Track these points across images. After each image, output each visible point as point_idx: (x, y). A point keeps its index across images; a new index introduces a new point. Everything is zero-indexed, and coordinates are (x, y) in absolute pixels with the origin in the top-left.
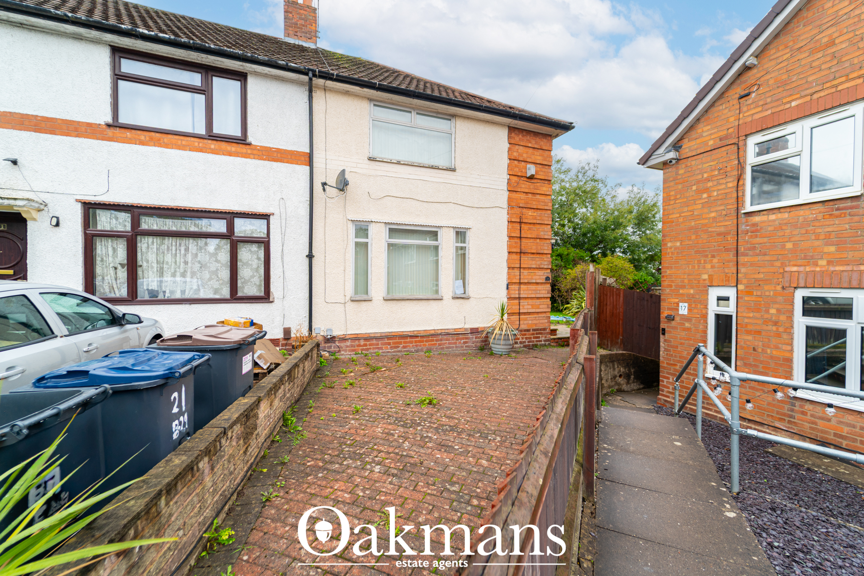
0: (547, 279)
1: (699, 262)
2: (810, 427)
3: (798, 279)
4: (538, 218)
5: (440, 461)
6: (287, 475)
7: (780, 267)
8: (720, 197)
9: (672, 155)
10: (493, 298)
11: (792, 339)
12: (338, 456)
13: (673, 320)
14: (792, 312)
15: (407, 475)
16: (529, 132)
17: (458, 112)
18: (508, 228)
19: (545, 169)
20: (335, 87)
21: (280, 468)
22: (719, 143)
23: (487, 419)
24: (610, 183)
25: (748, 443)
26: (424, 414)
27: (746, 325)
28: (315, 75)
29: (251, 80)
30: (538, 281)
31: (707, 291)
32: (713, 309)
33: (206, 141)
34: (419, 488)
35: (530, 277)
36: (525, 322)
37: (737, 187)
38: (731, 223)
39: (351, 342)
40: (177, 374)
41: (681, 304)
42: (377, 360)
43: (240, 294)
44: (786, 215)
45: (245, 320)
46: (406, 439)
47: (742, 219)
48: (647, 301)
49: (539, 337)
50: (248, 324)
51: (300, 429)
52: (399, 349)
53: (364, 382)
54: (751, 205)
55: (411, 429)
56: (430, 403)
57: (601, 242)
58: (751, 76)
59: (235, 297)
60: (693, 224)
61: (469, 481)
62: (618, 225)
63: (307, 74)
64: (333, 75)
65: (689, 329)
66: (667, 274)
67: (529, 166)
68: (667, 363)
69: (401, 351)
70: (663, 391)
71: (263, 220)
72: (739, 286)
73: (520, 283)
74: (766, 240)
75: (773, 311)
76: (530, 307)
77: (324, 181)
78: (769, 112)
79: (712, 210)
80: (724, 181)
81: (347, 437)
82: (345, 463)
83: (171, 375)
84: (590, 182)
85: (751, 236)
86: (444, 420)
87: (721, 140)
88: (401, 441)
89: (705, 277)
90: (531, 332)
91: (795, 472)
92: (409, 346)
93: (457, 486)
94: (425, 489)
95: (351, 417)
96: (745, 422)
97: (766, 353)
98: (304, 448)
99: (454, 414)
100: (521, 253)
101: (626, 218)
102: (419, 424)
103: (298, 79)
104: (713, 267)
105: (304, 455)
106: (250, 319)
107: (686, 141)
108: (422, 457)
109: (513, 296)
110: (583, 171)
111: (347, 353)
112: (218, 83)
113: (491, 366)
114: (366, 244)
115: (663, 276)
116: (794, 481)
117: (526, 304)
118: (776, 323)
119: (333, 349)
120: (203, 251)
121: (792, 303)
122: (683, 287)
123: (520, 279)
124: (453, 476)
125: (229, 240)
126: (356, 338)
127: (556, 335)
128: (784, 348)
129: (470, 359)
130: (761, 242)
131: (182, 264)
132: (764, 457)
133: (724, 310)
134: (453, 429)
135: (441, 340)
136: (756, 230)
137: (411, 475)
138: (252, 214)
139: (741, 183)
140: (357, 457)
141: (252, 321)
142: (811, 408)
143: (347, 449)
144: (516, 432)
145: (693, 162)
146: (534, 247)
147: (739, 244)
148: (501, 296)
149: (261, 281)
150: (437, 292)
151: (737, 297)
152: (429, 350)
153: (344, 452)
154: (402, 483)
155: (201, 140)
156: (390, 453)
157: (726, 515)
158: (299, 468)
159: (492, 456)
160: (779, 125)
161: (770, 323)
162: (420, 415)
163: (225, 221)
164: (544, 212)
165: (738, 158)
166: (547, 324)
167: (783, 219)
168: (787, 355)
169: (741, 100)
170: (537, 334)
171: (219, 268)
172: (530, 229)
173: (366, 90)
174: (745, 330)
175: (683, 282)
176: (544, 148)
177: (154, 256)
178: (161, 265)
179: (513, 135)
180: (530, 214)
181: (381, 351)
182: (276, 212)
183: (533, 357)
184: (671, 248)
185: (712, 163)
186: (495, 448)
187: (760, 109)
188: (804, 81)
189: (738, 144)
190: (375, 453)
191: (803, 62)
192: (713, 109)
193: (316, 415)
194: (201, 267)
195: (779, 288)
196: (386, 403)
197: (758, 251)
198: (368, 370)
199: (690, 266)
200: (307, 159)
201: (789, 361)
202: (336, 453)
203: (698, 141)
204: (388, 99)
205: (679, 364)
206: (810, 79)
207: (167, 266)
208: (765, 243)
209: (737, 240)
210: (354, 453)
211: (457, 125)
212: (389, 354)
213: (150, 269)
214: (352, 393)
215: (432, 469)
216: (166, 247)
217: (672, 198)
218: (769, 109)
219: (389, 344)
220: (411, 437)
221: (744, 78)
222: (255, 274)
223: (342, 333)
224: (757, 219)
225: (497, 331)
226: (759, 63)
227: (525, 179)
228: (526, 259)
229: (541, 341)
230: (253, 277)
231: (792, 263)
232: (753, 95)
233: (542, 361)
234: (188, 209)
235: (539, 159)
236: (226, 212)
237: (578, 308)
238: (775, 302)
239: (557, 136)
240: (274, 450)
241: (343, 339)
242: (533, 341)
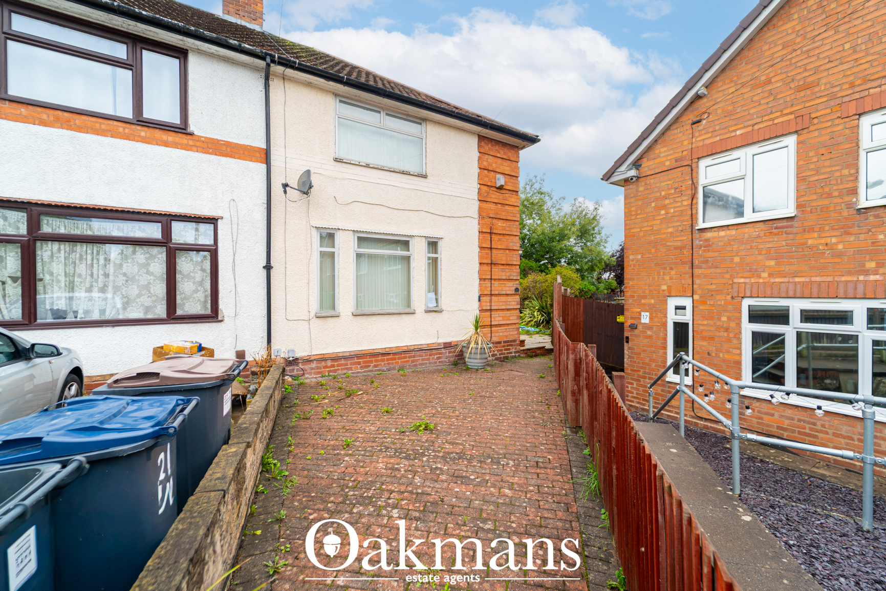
0: (517, 290)
1: (659, 274)
2: (757, 422)
3: (745, 290)
4: (508, 229)
5: (460, 495)
6: (289, 536)
7: (729, 279)
8: (676, 214)
9: (633, 173)
10: (465, 311)
11: (741, 343)
12: (343, 502)
13: (636, 328)
14: (740, 319)
15: (432, 517)
16: (497, 142)
17: (429, 116)
18: (479, 239)
19: (513, 180)
20: (296, 76)
21: (276, 527)
22: (675, 164)
23: (491, 441)
24: (556, 197)
25: (708, 441)
26: (423, 442)
27: (702, 332)
28: (273, 61)
29: (192, 59)
30: (508, 293)
31: (666, 300)
32: (672, 317)
33: (133, 127)
34: (450, 530)
35: (500, 288)
36: (497, 334)
37: (692, 206)
38: (686, 238)
39: (317, 363)
40: (171, 431)
41: (643, 313)
42: (348, 382)
43: (179, 312)
44: (734, 232)
45: (192, 345)
46: (415, 473)
47: (696, 235)
48: (605, 310)
49: (509, 349)
50: (196, 349)
51: (287, 473)
52: (370, 368)
53: (343, 409)
54: (704, 222)
55: (416, 461)
56: (426, 429)
57: (547, 252)
58: (702, 105)
59: (172, 316)
60: (652, 238)
61: (500, 515)
62: (563, 237)
63: (264, 59)
64: (295, 63)
65: (650, 337)
66: (630, 285)
67: (498, 176)
68: (631, 370)
69: (372, 371)
70: (627, 396)
71: (208, 225)
72: (694, 296)
73: (491, 295)
74: (717, 254)
75: (724, 319)
76: (501, 319)
77: (284, 182)
78: (718, 138)
79: (670, 225)
80: (679, 199)
81: (347, 478)
82: (355, 510)
83: (162, 433)
84: (537, 194)
85: (704, 250)
86: (448, 447)
87: (676, 161)
88: (410, 476)
89: (664, 287)
90: (502, 344)
91: (752, 465)
92: (381, 365)
93: (490, 523)
94: (458, 532)
95: (342, 452)
96: (702, 421)
97: (719, 357)
98: (298, 498)
99: (456, 439)
100: (491, 264)
101: (570, 230)
102: (423, 455)
103: (253, 63)
104: (671, 278)
105: (302, 506)
106: (196, 342)
107: (645, 160)
108: (440, 493)
109: (484, 308)
110: (530, 183)
111: (313, 376)
112: (149, 58)
113: (472, 382)
114: (333, 254)
115: (626, 287)
116: (754, 473)
117: (497, 315)
118: (727, 330)
119: (295, 372)
120: (129, 261)
121: (740, 311)
122: (645, 297)
123: (491, 290)
124: (481, 512)
125: (164, 249)
126: (322, 359)
127: (524, 346)
128: (734, 352)
129: (448, 376)
130: (713, 256)
131: (101, 277)
132: (725, 453)
133: (681, 319)
134: (461, 455)
135: (414, 357)
136: (708, 244)
137: (436, 517)
138: (195, 217)
139: (694, 201)
140: (367, 501)
141: (200, 345)
142: (758, 405)
143: (351, 493)
144: (526, 453)
145: (651, 181)
146: (504, 258)
147: (694, 257)
148: (473, 308)
149: (206, 296)
150: (409, 306)
151: (693, 306)
152: (402, 368)
153: (349, 497)
154: (429, 528)
155: (128, 125)
156: (403, 493)
157: (743, 520)
158: (301, 523)
159: (513, 483)
160: (727, 151)
161: (722, 330)
162: (420, 443)
163: (160, 224)
164: (512, 223)
165: (692, 178)
166: (517, 336)
167: (731, 236)
168: (737, 358)
169: (694, 126)
170: (508, 346)
171: (152, 281)
172: (499, 240)
173: (331, 83)
174: (701, 337)
175: (644, 292)
176: (512, 159)
177: (61, 267)
178: (71, 278)
179: (483, 144)
180: (500, 224)
181: (350, 372)
182: (226, 215)
183: (509, 370)
184: (633, 261)
185: (669, 183)
186: (512, 474)
187: (710, 135)
188: (747, 113)
189: (691, 166)
190: (386, 495)
191: (746, 96)
192: (669, 133)
193: (300, 455)
194: (127, 281)
195: (729, 298)
196: (378, 432)
197: (710, 264)
198: (343, 394)
199: (651, 277)
200: (264, 156)
201: (739, 363)
202: (340, 499)
203: (656, 161)
204: (356, 96)
205: (642, 370)
206: (752, 111)
207: (79, 280)
208: (716, 257)
209: (692, 254)
210: (361, 496)
211: (428, 130)
212: (359, 374)
213: (55, 284)
214: (333, 423)
215: (456, 506)
216: (78, 255)
217: (633, 213)
218: (718, 136)
219: (359, 363)
220: (419, 470)
221: (695, 106)
222: (199, 288)
223: (306, 354)
224: (709, 235)
225: (472, 345)
226: (708, 93)
227: (495, 189)
228: (497, 270)
229: (511, 353)
230: (196, 291)
231: (739, 275)
232: (704, 122)
233: (520, 374)
234: (109, 208)
235: (507, 170)
236: (160, 214)
237: (531, 317)
238: (726, 311)
239: (523, 148)
240: (261, 504)
241: (308, 361)
242: (504, 354)
